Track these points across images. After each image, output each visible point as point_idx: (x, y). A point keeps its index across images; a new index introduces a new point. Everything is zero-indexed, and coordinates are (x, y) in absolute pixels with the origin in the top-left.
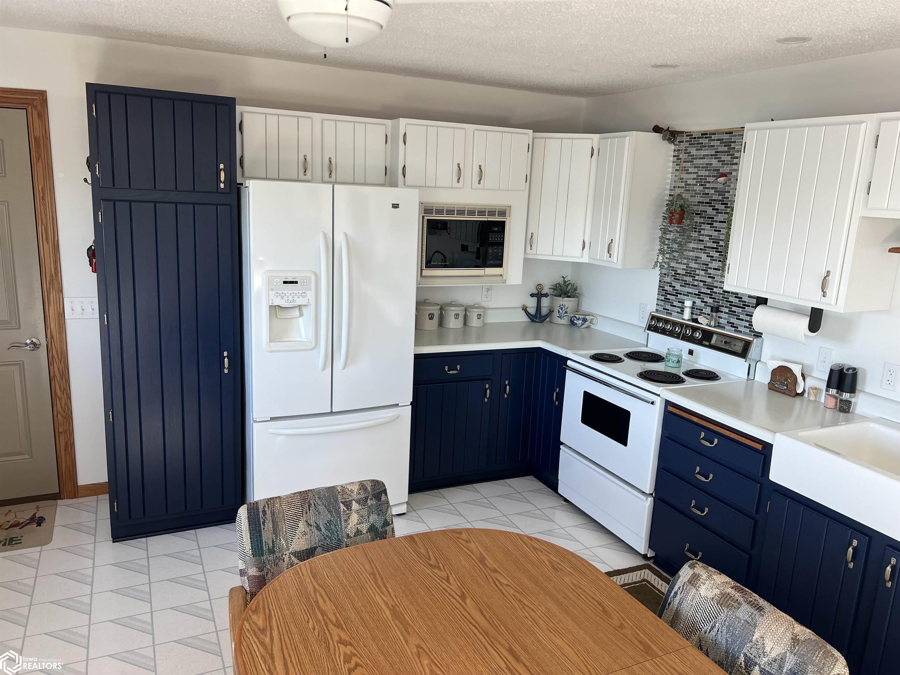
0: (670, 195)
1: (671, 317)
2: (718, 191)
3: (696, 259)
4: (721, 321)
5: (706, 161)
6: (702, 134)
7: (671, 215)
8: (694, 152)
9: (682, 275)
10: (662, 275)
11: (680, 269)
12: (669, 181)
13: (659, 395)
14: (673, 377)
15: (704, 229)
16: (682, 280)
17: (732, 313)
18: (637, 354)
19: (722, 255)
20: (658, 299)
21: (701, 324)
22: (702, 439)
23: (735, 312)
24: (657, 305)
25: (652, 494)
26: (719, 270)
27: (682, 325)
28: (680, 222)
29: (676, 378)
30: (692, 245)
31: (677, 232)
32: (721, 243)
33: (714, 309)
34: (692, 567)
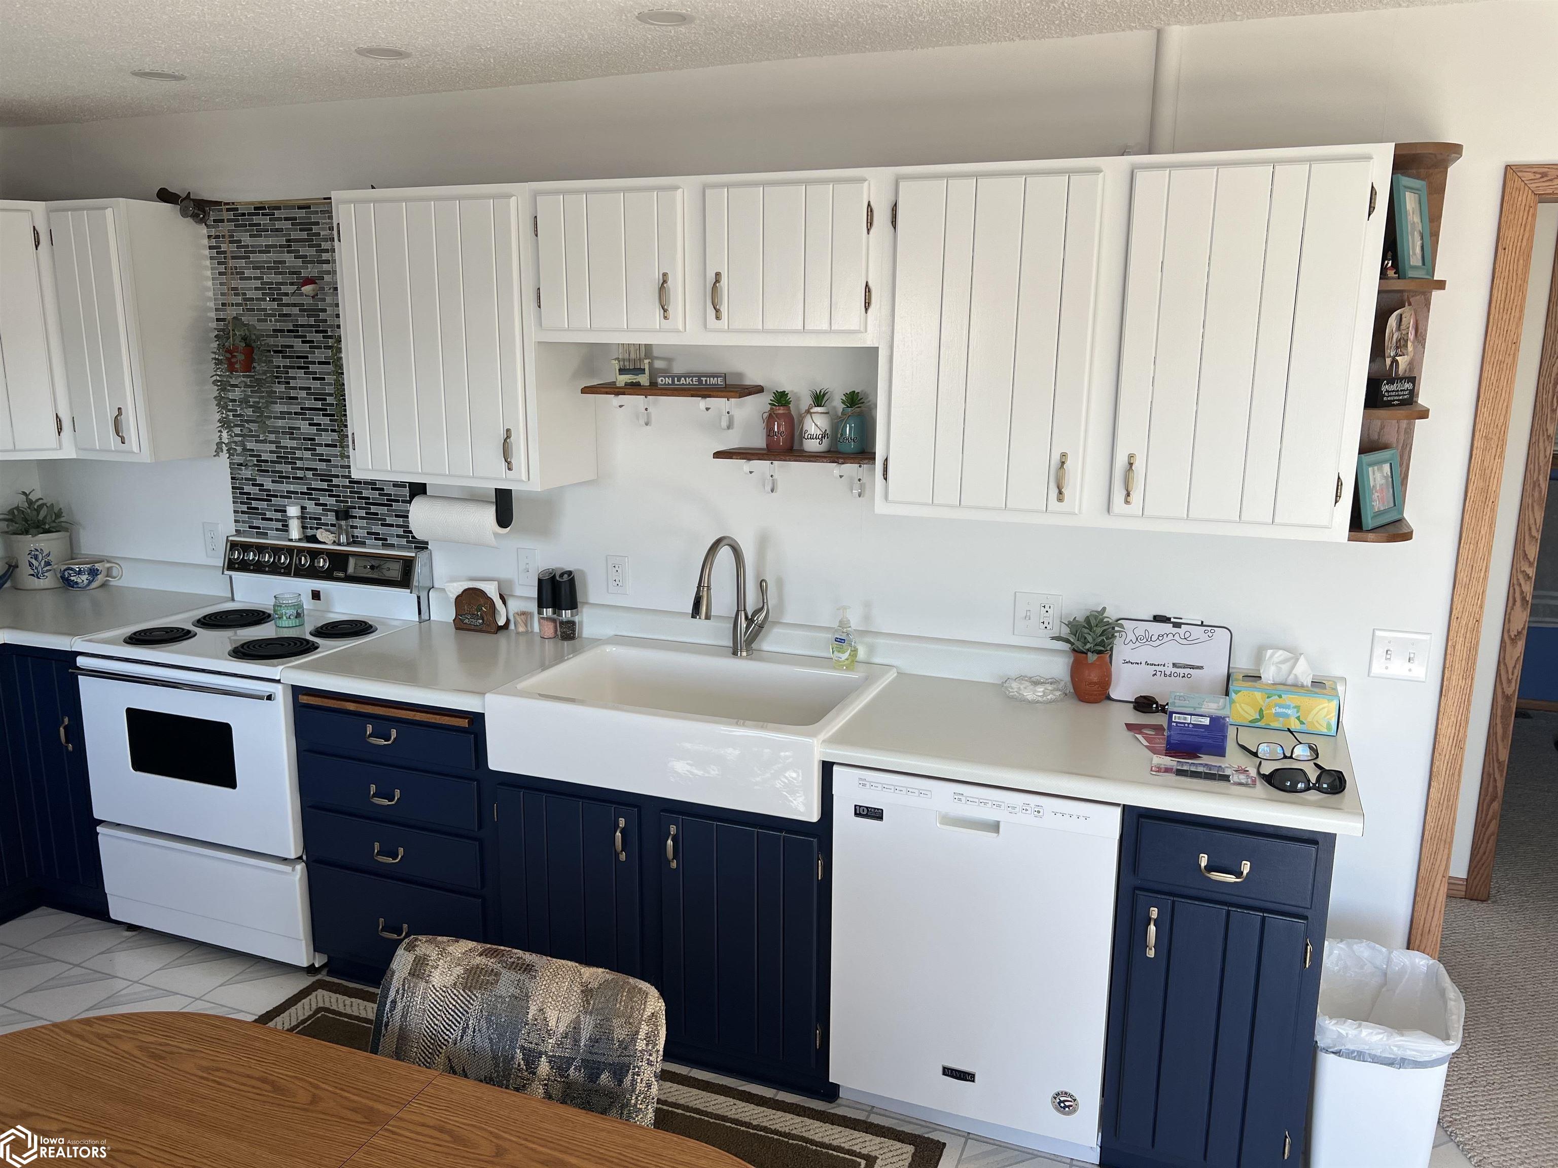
0: (218, 320)
1: (267, 539)
2: (305, 310)
3: (291, 432)
4: (357, 532)
5: (272, 256)
6: (256, 208)
7: (229, 355)
8: (246, 239)
9: (272, 462)
10: (235, 467)
11: (266, 452)
12: (211, 294)
13: (278, 681)
14: (296, 644)
15: (294, 378)
16: (273, 472)
17: (371, 517)
18: (218, 618)
19: (335, 420)
20: (235, 512)
21: (324, 543)
22: (370, 736)
23: (377, 514)
24: (236, 521)
25: (300, 858)
26: (335, 446)
27: (290, 551)
28: (248, 367)
29: (302, 644)
30: (279, 408)
31: (246, 386)
32: (330, 400)
33: (340, 515)
34: (410, 948)
